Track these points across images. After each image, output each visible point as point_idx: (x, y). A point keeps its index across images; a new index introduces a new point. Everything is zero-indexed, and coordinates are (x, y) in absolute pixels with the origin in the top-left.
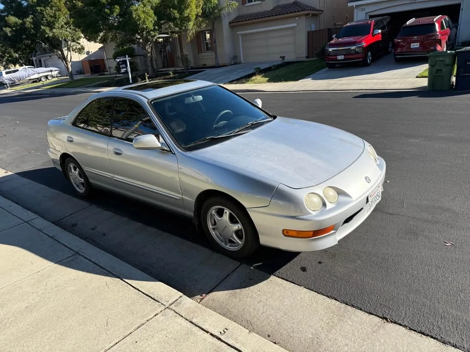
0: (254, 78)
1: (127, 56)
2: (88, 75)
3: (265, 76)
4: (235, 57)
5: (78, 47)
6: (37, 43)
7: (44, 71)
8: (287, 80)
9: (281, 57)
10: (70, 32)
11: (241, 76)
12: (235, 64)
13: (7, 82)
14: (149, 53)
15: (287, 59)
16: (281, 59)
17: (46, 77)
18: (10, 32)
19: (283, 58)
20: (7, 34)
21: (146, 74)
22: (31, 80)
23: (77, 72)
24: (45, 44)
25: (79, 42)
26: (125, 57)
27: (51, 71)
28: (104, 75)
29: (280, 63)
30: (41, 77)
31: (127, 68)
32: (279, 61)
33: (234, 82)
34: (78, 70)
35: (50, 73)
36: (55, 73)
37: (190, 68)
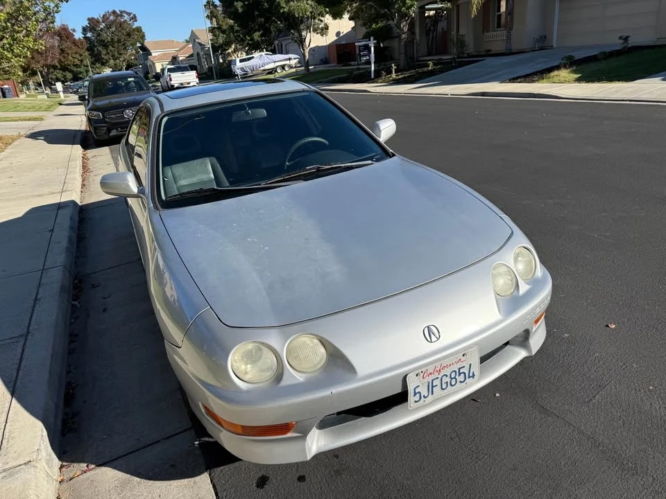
0: (556, 73)
1: (372, 38)
2: (333, 66)
3: (575, 72)
4: (543, 38)
5: (320, 26)
6: (272, 22)
7: (282, 59)
8: (610, 79)
9: (620, 38)
10: (311, 5)
11: (535, 70)
12: (542, 49)
13: (238, 72)
14: (404, 33)
15: (633, 42)
16: (621, 41)
17: (283, 67)
18: (242, 7)
19: (626, 39)
20: (238, 10)
21: (393, 65)
22: (265, 70)
23: (321, 60)
24: (281, 22)
25: (322, 19)
26: (370, 40)
27: (290, 59)
28: (350, 65)
29: (618, 48)
30: (277, 67)
31: (369, 56)
32: (617, 44)
33: (519, 80)
34: (323, 57)
35: (288, 62)
36: (293, 62)
37: (466, 55)
